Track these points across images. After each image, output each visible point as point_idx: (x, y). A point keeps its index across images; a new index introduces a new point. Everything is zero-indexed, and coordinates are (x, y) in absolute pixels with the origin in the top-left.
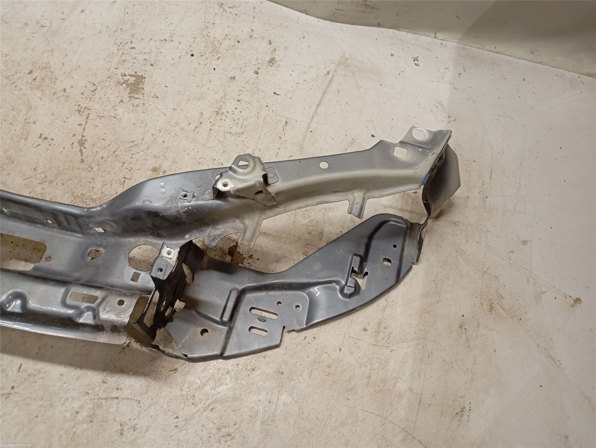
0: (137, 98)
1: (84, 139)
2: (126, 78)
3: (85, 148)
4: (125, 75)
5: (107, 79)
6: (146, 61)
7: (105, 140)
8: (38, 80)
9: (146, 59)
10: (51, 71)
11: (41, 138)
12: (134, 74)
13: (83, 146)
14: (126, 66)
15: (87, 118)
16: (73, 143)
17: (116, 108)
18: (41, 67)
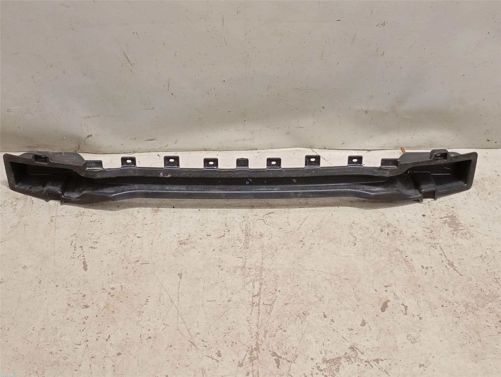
0: (461, 230)
1: (450, 262)
2: (445, 219)
3: (456, 267)
4: (441, 218)
5: (433, 223)
6: (447, 206)
7: (464, 260)
8: (391, 235)
9: (446, 205)
10: (394, 227)
11: (424, 268)
12: (446, 216)
13: (453, 266)
14: (438, 213)
15: (441, 249)
16: (446, 266)
17: (453, 239)
18: (385, 226)
